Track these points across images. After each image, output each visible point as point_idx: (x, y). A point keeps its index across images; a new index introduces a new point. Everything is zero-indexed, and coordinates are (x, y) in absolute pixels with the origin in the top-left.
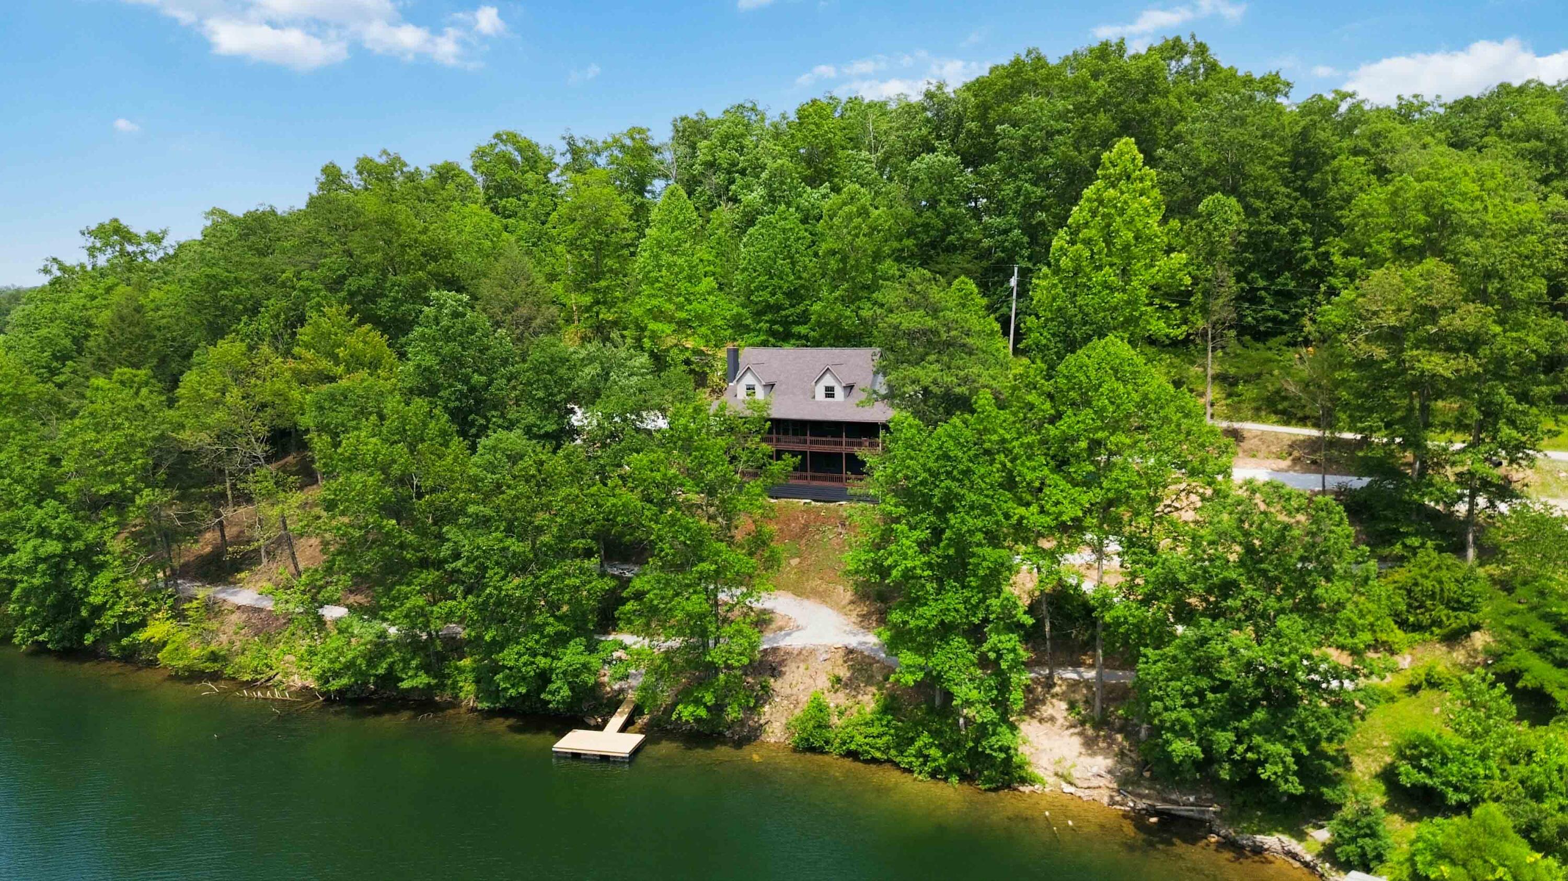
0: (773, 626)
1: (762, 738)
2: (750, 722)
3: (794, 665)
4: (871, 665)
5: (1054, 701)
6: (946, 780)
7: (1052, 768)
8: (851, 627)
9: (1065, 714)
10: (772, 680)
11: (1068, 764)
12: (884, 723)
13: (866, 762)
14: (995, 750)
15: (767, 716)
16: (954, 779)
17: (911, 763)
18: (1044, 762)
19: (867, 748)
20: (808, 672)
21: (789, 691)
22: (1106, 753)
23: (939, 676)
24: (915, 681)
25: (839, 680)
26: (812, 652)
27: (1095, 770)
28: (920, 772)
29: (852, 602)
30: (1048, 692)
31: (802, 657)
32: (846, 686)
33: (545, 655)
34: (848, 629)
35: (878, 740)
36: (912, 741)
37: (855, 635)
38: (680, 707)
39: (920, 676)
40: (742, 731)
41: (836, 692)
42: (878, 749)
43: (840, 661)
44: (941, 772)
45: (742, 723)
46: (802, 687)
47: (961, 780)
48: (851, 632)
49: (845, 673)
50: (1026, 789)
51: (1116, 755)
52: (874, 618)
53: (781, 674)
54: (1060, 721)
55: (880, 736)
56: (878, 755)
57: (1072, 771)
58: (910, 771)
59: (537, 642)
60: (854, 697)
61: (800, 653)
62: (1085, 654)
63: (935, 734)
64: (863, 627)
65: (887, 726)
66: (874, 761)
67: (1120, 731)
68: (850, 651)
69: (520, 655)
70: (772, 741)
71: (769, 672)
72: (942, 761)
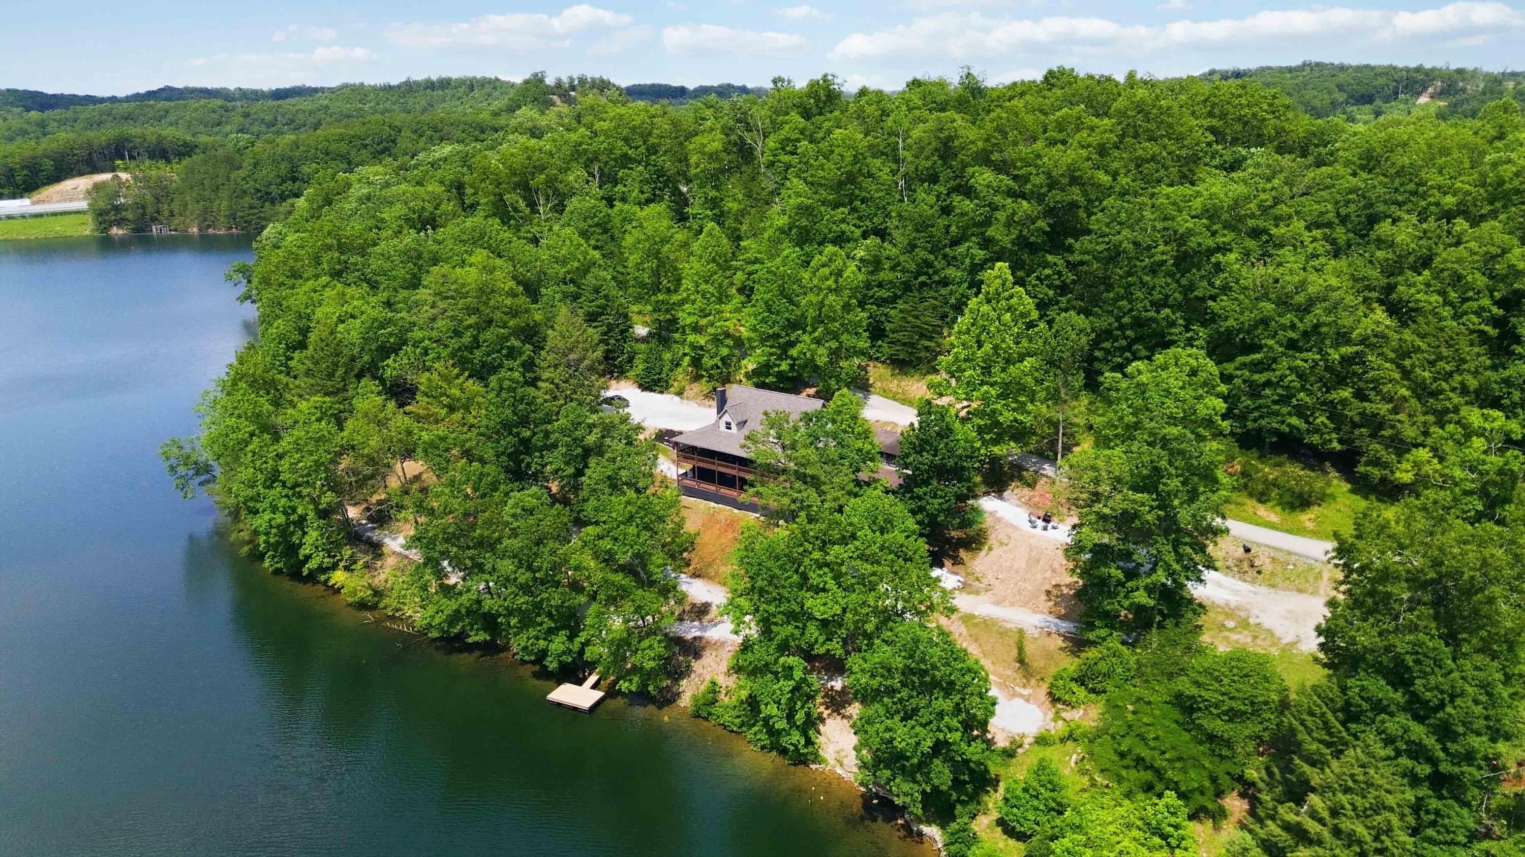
0: (708, 617)
1: (677, 702)
2: (673, 691)
3: (709, 652)
5: (856, 703)
7: (835, 754)
9: (859, 714)
10: (694, 661)
11: (844, 755)
15: (684, 686)
18: (832, 749)
20: (716, 659)
21: (701, 671)
25: (732, 666)
26: (723, 644)
31: (714, 647)
38: (621, 682)
40: (667, 696)
41: (728, 676)
45: (669, 690)
46: (709, 669)
50: (813, 767)
53: (700, 657)
54: (853, 720)
61: (714, 644)
66: (732, 731)
69: (528, 639)
70: (682, 705)
71: (694, 655)
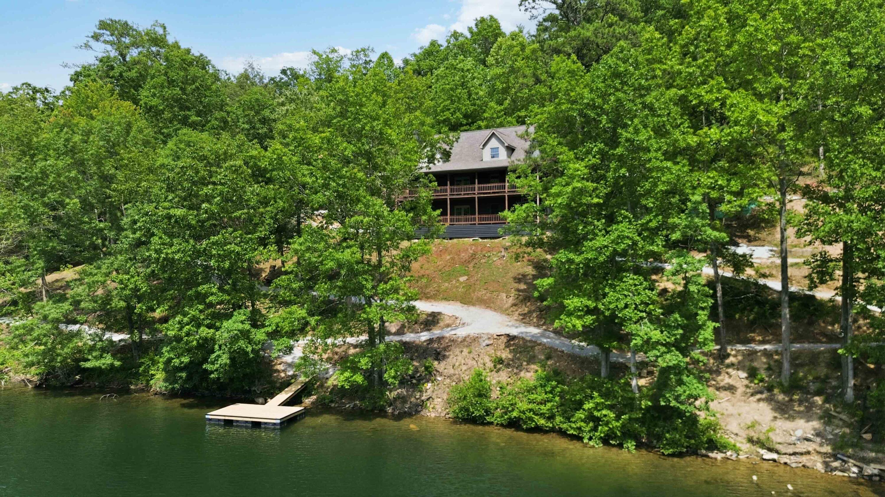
0: (441, 324)
1: (422, 413)
2: (413, 399)
3: (457, 351)
4: (533, 347)
5: (730, 370)
6: (620, 446)
7: (743, 434)
8: (513, 322)
9: (746, 382)
10: (436, 363)
11: (765, 428)
12: (548, 389)
13: (531, 431)
14: (682, 403)
15: (429, 393)
16: (631, 445)
17: (579, 429)
18: (733, 426)
19: (531, 414)
20: (471, 356)
21: (452, 371)
22: (808, 415)
23: (613, 316)
24: (583, 326)
25: (500, 361)
26: (476, 339)
27: (799, 433)
28: (590, 439)
29: (515, 305)
30: (722, 363)
31: (466, 343)
32: (508, 366)
33: (209, 327)
34: (510, 324)
35: (542, 407)
36: (579, 405)
37: (517, 327)
39: (589, 319)
40: (403, 407)
41: (498, 371)
42: (542, 415)
43: (503, 346)
44: (615, 437)
45: (403, 399)
46: (464, 368)
47: (639, 446)
48: (513, 326)
49: (506, 355)
50: (717, 455)
51: (821, 418)
52: (535, 315)
53: (445, 357)
54: (741, 390)
55: (544, 402)
56: (542, 422)
57: (771, 435)
58: (579, 439)
59: (201, 311)
60: (516, 374)
61: (464, 340)
62: (753, 332)
63: (606, 395)
64: (524, 323)
65: (551, 392)
67: (818, 393)
68: (511, 338)
70: (433, 415)
71: (434, 356)
72: (615, 424)
